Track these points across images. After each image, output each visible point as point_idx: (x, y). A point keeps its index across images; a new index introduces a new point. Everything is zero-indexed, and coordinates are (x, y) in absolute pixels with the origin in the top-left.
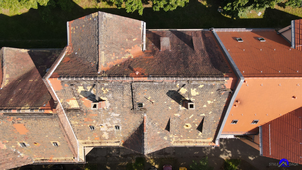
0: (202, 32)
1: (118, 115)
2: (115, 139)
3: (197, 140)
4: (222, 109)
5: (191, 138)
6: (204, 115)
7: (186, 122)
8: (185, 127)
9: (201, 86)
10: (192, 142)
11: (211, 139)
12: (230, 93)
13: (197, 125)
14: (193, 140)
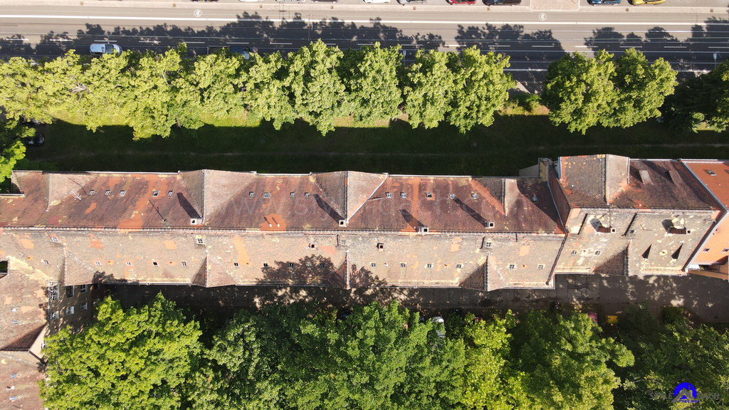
0: (672, 162)
1: (606, 240)
2: (587, 265)
3: (667, 268)
4: (702, 237)
5: (661, 266)
6: (683, 242)
7: (664, 249)
8: (661, 254)
9: (691, 217)
10: (661, 270)
11: (681, 267)
12: (714, 222)
13: (673, 252)
14: (663, 268)
